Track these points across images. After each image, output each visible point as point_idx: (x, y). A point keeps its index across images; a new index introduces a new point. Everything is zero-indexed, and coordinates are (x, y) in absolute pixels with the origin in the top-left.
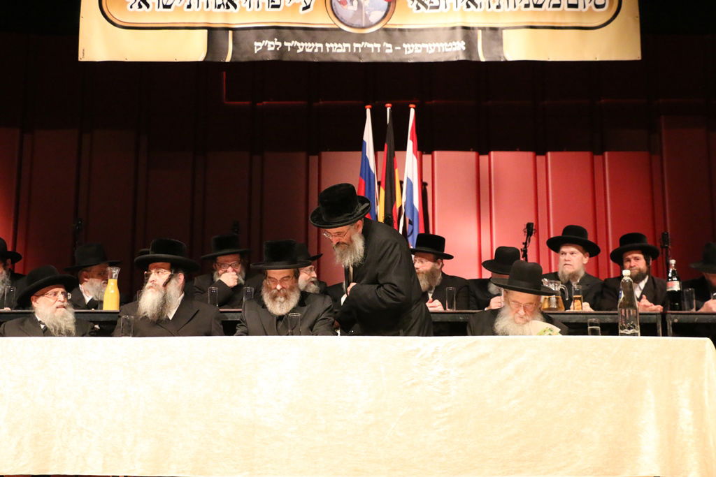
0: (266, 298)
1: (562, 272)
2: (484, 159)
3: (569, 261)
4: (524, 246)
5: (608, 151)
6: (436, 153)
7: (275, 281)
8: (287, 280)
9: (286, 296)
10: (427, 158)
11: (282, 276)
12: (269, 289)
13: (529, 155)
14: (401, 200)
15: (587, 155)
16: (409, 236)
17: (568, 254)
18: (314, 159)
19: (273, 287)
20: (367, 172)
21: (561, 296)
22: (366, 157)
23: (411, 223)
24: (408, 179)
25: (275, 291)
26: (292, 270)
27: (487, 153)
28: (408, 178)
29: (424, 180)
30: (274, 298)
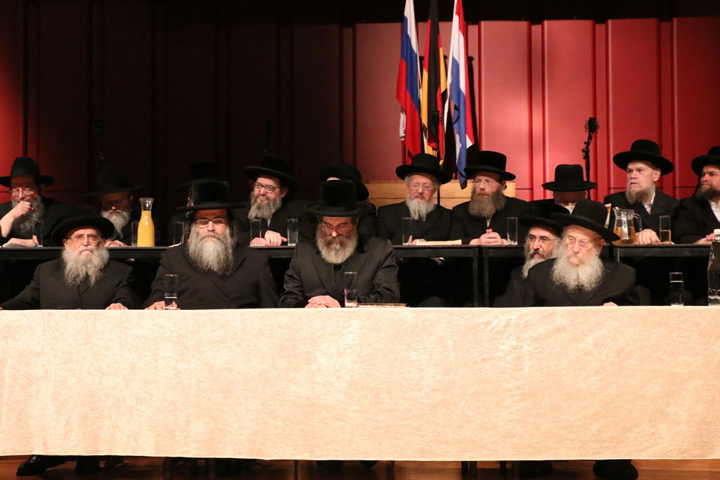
0: (320, 243)
1: (630, 192)
2: (536, 29)
3: (635, 178)
4: (585, 146)
5: (676, 16)
6: (483, 23)
7: (330, 226)
8: (344, 227)
9: (342, 244)
10: (473, 29)
11: (338, 222)
12: (325, 235)
13: (586, 24)
14: (446, 83)
15: (652, 22)
16: (455, 123)
17: (635, 171)
18: (348, 32)
19: (328, 233)
20: (409, 53)
21: (634, 226)
22: (407, 35)
23: (457, 108)
24: (454, 60)
25: (329, 238)
26: (350, 218)
27: (539, 21)
28: (453, 58)
29: (469, 55)
30: (329, 244)
